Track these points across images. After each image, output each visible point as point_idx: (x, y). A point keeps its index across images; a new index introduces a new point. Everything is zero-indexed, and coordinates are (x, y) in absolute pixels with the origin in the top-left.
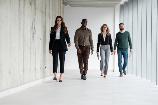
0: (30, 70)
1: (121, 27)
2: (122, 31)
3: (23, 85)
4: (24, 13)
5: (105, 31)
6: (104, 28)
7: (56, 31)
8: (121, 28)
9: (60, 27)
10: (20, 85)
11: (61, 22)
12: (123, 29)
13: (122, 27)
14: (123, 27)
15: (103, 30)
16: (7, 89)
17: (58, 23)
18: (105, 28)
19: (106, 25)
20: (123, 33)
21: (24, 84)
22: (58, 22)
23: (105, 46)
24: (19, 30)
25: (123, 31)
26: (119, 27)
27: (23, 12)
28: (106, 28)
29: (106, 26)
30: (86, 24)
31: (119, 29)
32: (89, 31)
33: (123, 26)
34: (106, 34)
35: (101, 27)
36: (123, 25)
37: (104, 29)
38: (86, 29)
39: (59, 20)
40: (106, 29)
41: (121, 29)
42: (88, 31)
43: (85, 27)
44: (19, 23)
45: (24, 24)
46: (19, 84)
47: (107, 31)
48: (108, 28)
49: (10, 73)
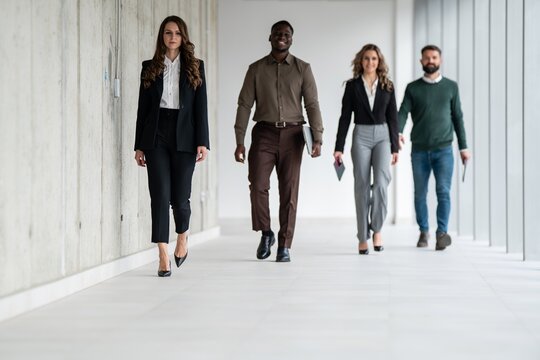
0: (101, 223)
1: (429, 59)
2: (433, 76)
3: (75, 276)
4: (78, 24)
5: (373, 70)
6: (368, 59)
7: (162, 75)
8: (429, 64)
9: (178, 58)
10: (67, 275)
11: (177, 40)
12: (436, 68)
13: (432, 61)
14: (437, 62)
15: (365, 67)
16: (22, 290)
17: (167, 44)
18: (371, 61)
19: (375, 48)
20: (436, 84)
21: (79, 271)
22: (167, 38)
23: (377, 127)
24: (63, 82)
25: (436, 78)
26: (422, 61)
27: (76, 19)
28: (374, 59)
29: (373, 54)
30: (289, 43)
31: (420, 67)
32: (301, 68)
33: (434, 58)
34: (376, 83)
35: (353, 57)
36: (436, 53)
37: (365, 63)
38: (288, 60)
39: (170, 33)
40: (376, 62)
41: (429, 69)
42: (294, 68)
43: (284, 54)
44: (63, 59)
45: (79, 63)
46: (63, 272)
47: (380, 71)
48: (381, 61)
49: (30, 234)
